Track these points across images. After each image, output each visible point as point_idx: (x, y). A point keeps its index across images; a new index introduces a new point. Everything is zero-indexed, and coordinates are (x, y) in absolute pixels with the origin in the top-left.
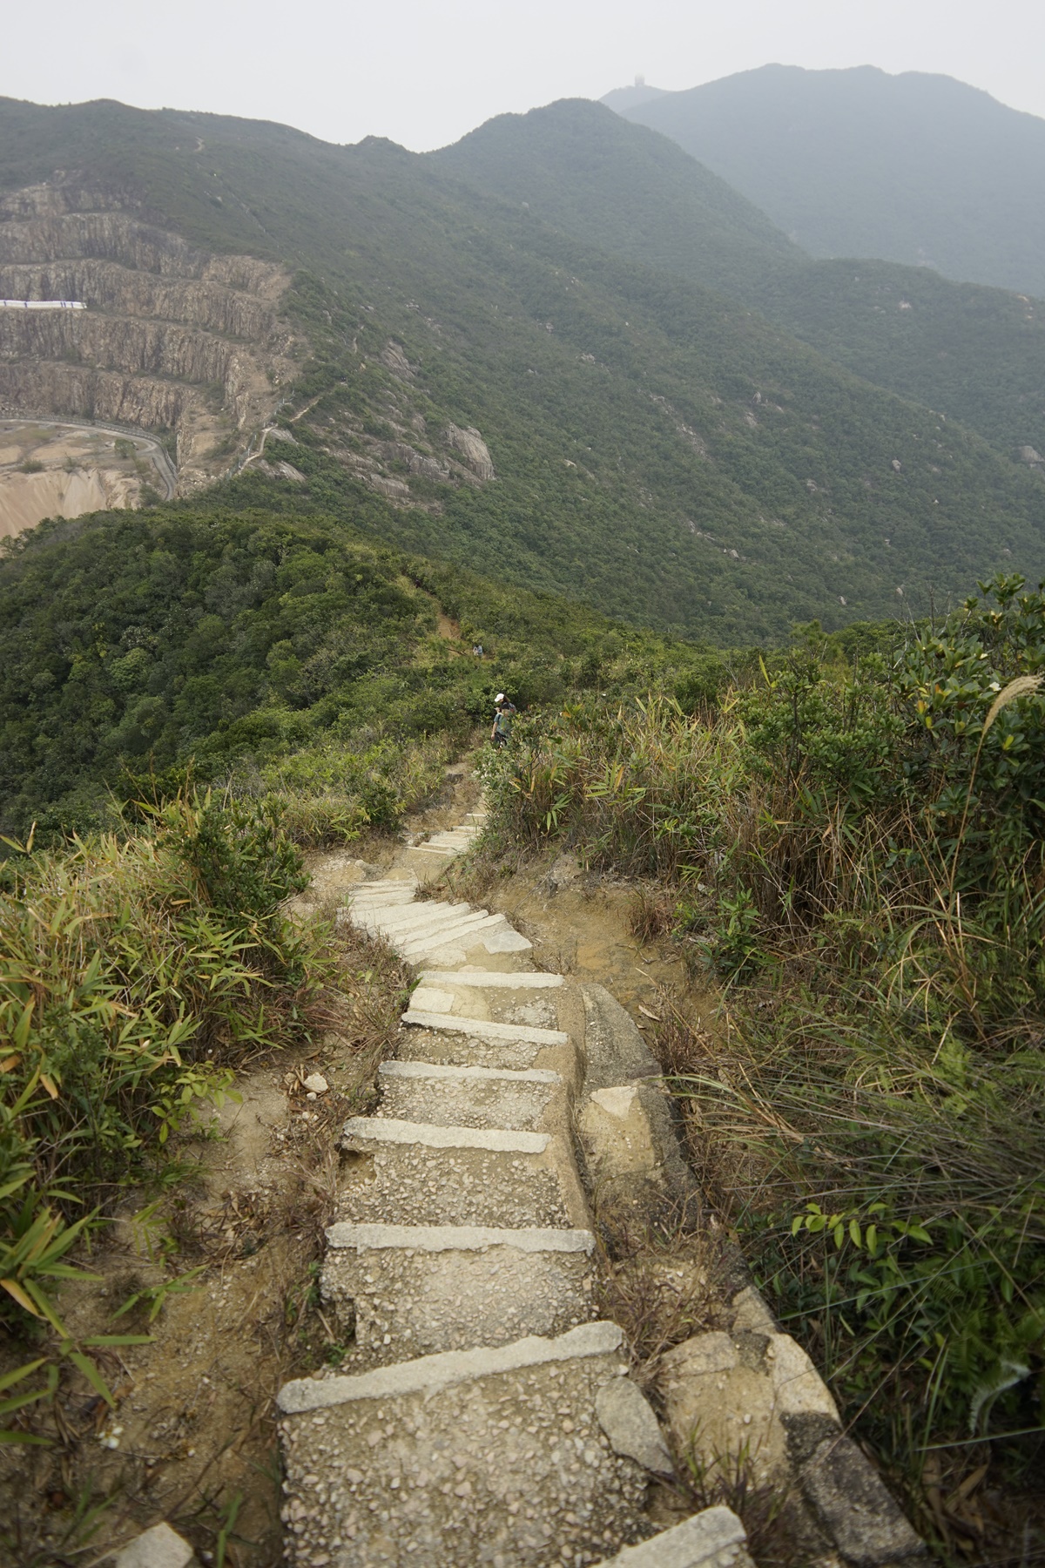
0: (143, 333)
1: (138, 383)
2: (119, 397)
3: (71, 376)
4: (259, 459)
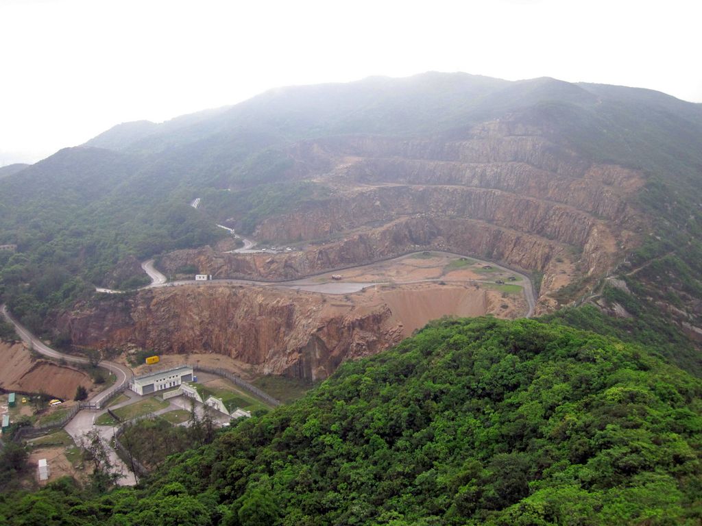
1: (526, 238)
3: (484, 229)
4: (598, 298)
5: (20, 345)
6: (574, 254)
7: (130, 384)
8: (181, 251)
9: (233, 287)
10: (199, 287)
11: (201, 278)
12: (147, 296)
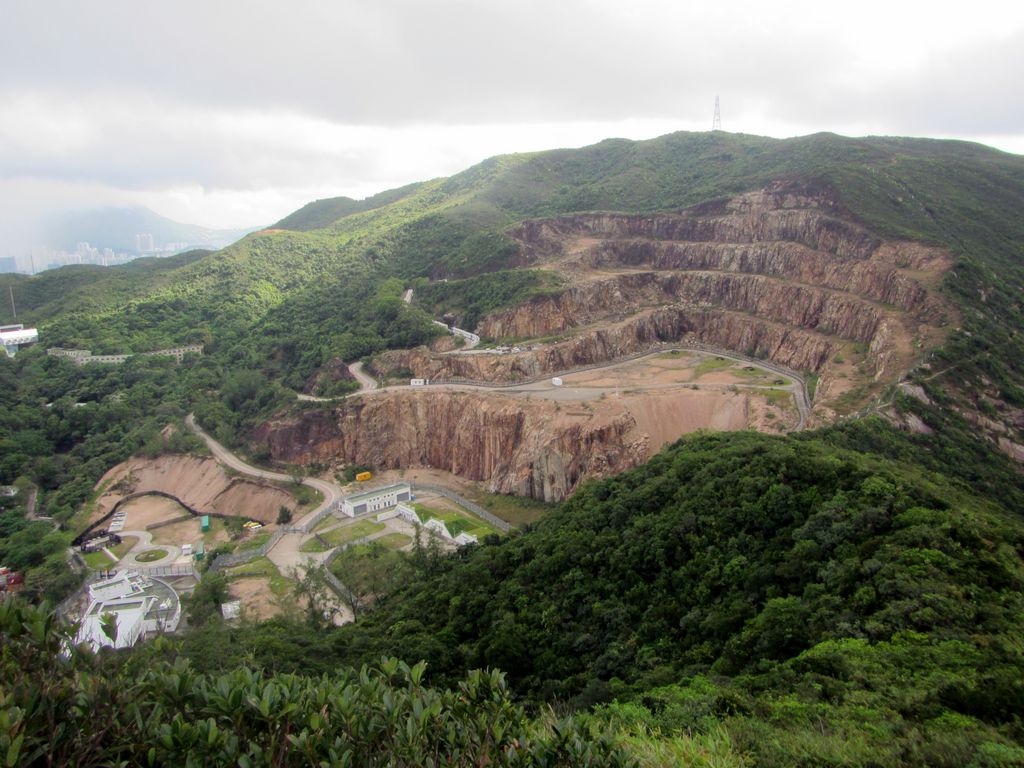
0: (810, 297)
1: (796, 334)
2: (779, 342)
3: (745, 323)
4: (888, 408)
5: (213, 461)
6: (857, 353)
7: (340, 504)
8: (394, 352)
9: (454, 393)
10: (415, 394)
11: (416, 383)
12: (356, 404)
